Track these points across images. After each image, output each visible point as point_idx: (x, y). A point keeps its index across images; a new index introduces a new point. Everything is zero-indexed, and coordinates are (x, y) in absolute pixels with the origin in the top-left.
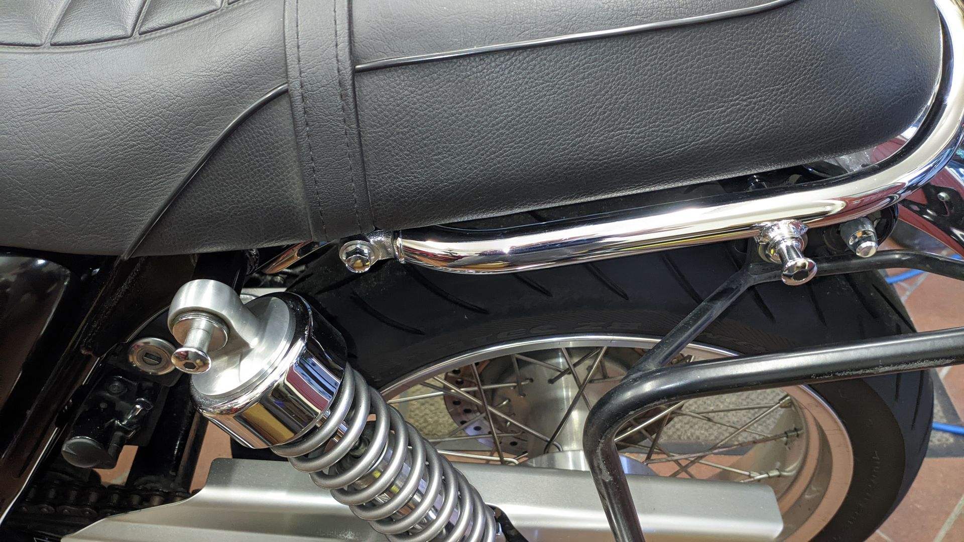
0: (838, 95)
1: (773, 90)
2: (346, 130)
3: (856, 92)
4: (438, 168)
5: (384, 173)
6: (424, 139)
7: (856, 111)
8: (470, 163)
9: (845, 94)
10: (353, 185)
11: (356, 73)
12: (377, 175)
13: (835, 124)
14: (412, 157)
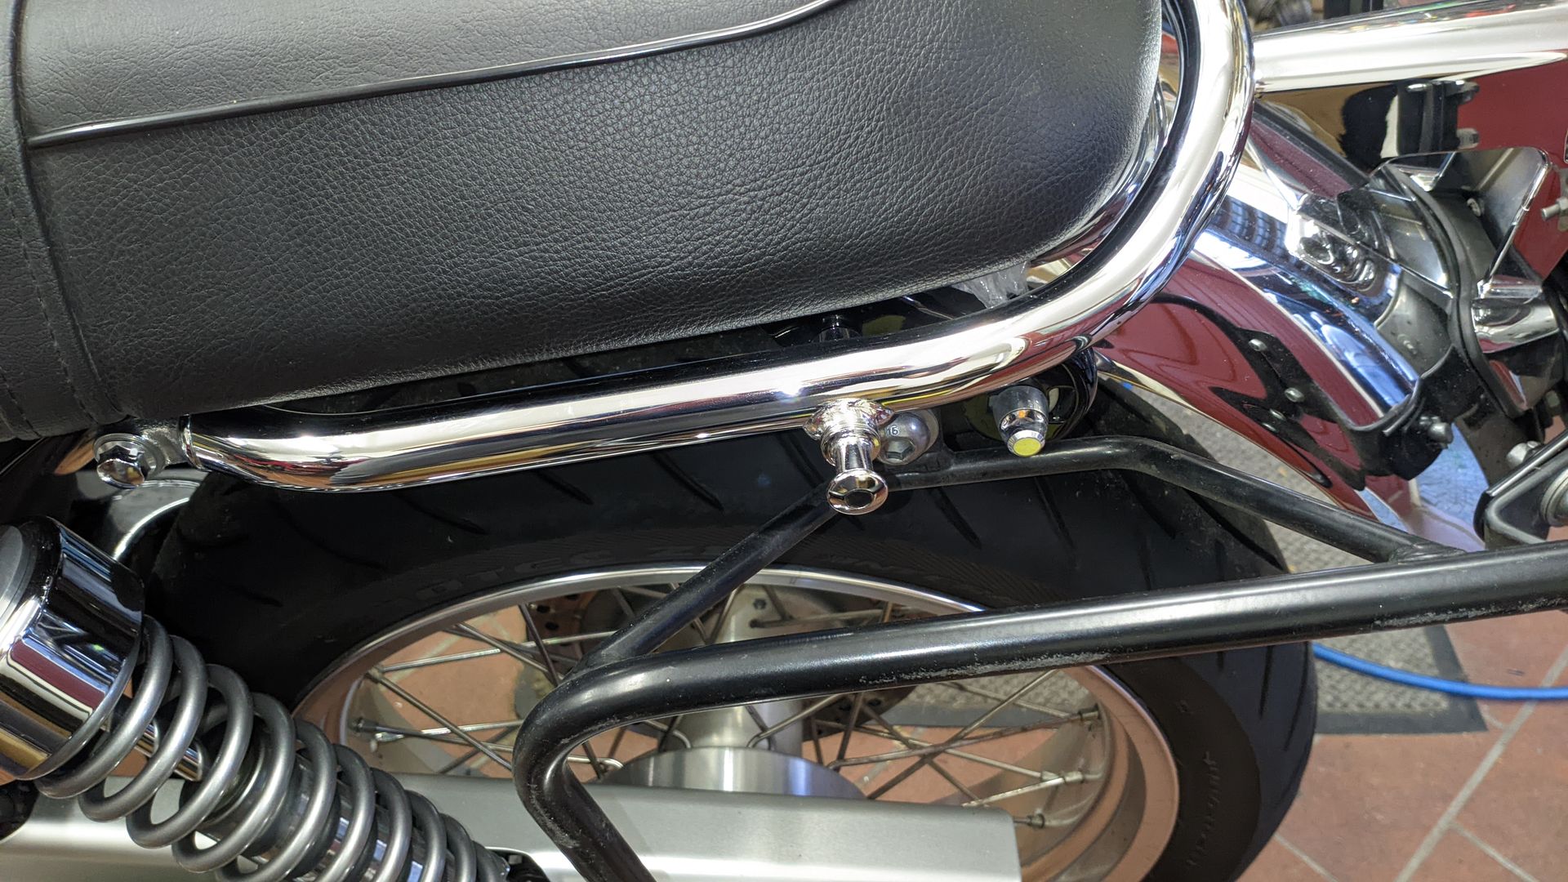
0: (915, 181)
1: (794, 175)
2: (25, 250)
3: (950, 174)
4: (203, 312)
5: (109, 323)
6: (169, 262)
7: (953, 208)
8: (260, 304)
9: (929, 179)
10: (56, 344)
11: (31, 152)
12: (99, 326)
13: (916, 232)
14: (155, 295)
